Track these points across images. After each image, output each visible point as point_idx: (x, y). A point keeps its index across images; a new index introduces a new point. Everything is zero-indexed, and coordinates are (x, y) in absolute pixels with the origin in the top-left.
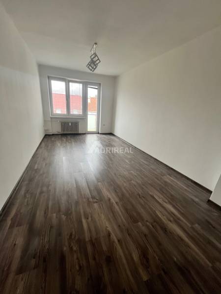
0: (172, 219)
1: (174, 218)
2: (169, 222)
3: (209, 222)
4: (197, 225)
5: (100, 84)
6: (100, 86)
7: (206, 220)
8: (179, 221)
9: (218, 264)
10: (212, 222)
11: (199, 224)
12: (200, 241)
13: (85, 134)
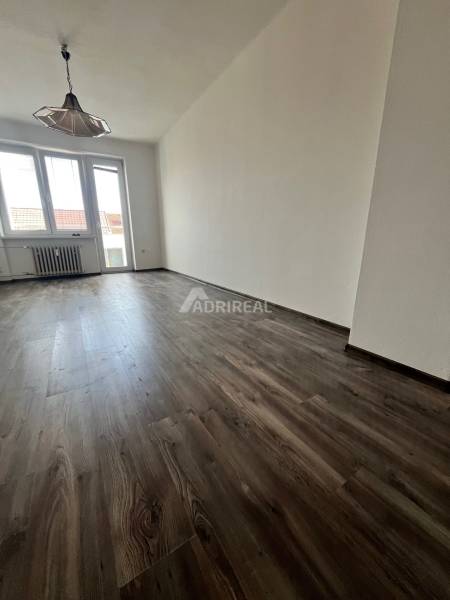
0: (257, 395)
1: (262, 392)
2: (250, 403)
3: (346, 388)
4: (317, 398)
5: (121, 161)
6: (122, 165)
7: (341, 384)
8: (275, 396)
9: (360, 473)
10: (352, 385)
11: (322, 395)
12: (323, 430)
13: (99, 274)
